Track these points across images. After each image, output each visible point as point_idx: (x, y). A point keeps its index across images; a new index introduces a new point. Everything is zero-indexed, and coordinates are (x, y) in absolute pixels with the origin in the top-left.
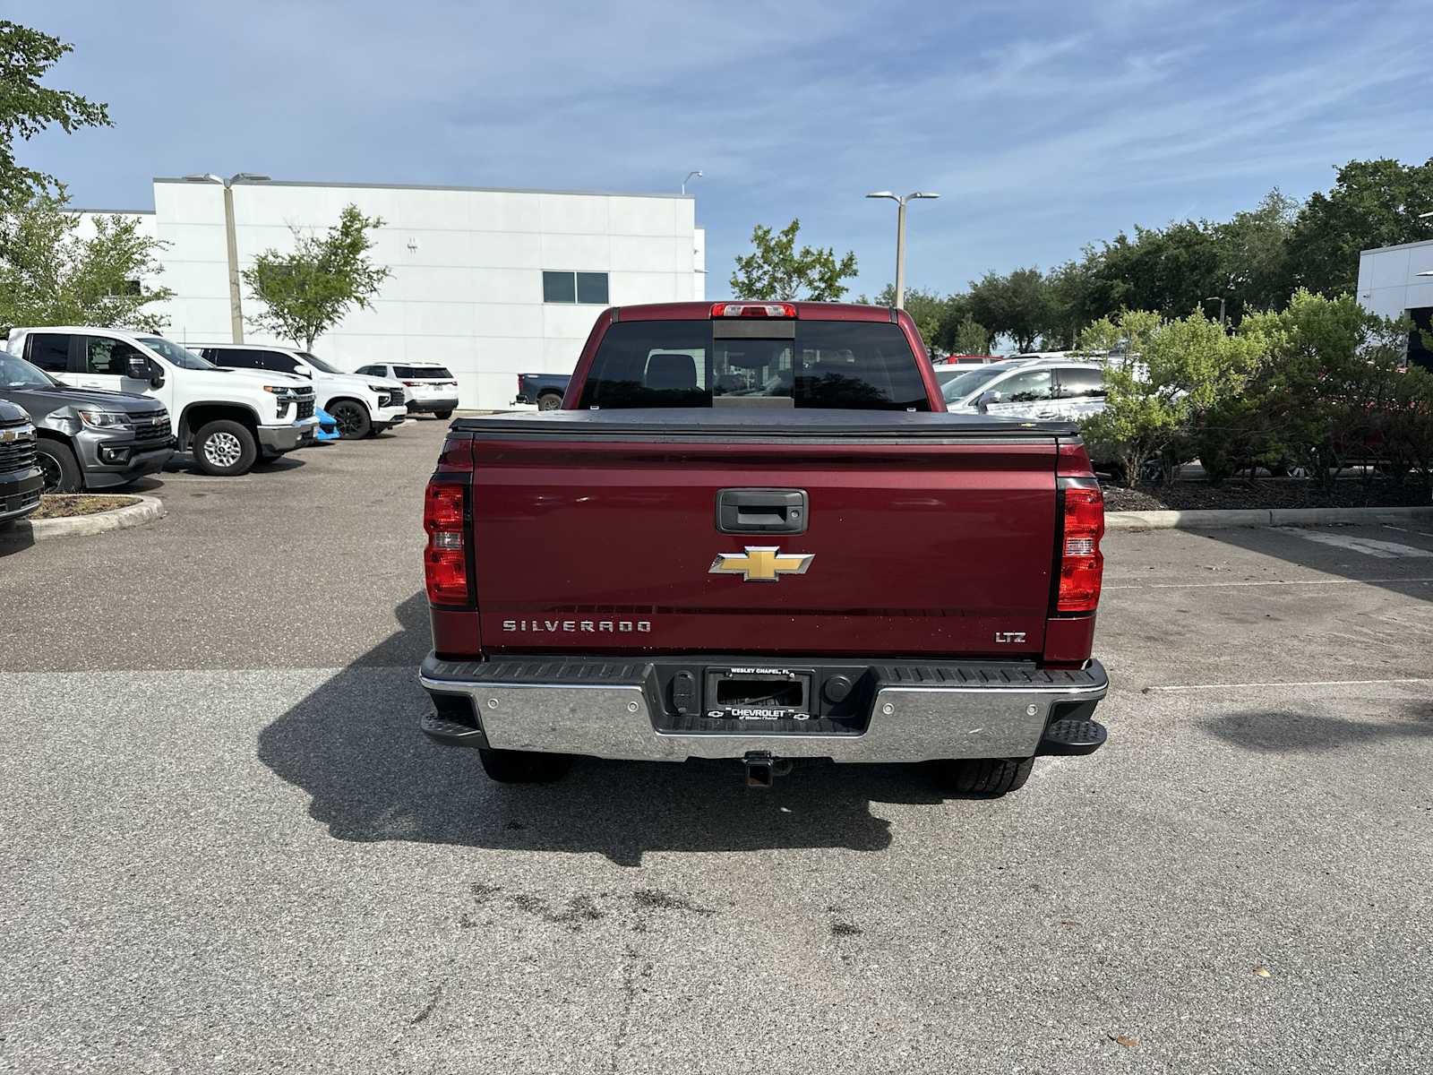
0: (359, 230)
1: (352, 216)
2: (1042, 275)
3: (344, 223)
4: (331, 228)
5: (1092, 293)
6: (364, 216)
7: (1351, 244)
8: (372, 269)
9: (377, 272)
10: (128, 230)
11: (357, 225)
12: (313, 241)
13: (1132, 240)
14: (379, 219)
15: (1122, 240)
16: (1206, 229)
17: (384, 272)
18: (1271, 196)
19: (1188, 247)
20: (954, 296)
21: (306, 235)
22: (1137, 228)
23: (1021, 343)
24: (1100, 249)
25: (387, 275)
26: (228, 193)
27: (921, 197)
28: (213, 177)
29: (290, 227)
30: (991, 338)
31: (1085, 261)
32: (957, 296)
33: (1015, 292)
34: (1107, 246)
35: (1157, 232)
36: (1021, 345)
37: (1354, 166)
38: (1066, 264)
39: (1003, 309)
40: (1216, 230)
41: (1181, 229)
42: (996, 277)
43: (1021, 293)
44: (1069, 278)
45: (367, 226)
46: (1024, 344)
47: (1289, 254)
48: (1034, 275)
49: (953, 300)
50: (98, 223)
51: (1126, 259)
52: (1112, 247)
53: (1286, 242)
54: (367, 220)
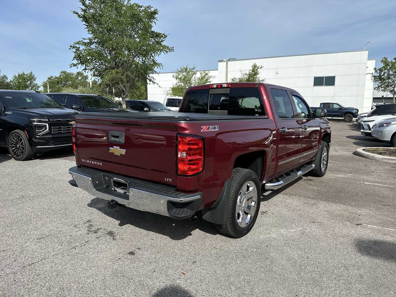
0: (257, 70)
1: (255, 66)
3: (253, 68)
4: (249, 70)
6: (258, 66)
8: (260, 80)
9: (262, 81)
10: (206, 74)
11: (256, 68)
12: (245, 74)
14: (261, 66)
17: (263, 80)
21: (244, 72)
25: (264, 81)
26: (227, 64)
28: (224, 60)
29: (240, 71)
45: (259, 68)
50: (201, 74)
54: (259, 67)
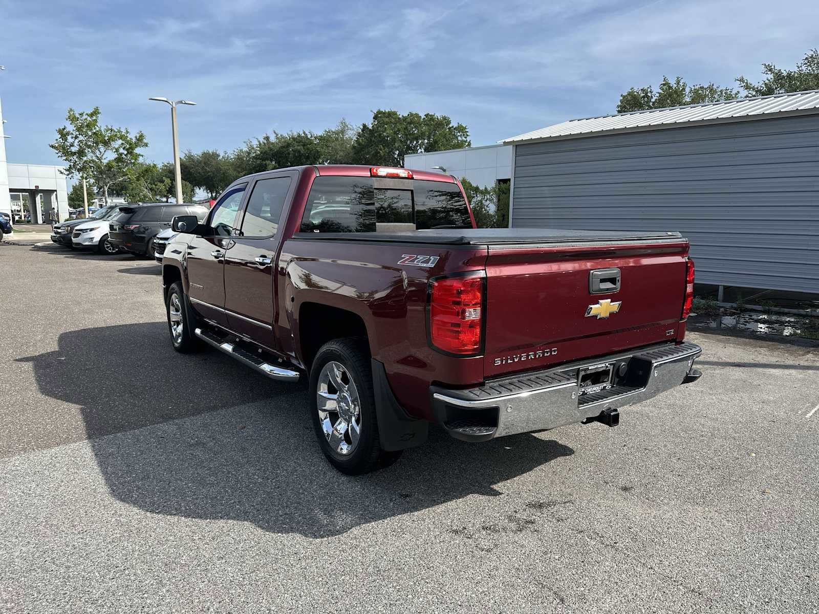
2: (220, 154)
5: (255, 167)
7: (383, 150)
13: (273, 139)
15: (267, 138)
16: (311, 137)
18: (342, 123)
19: (304, 145)
20: (166, 164)
22: (275, 132)
23: (212, 194)
24: (255, 143)
27: (185, 103)
30: (193, 190)
31: (247, 149)
32: (168, 164)
33: (205, 163)
34: (259, 142)
35: (287, 136)
36: (212, 195)
37: (379, 112)
38: (237, 149)
39: (199, 173)
40: (316, 138)
41: (299, 136)
42: (192, 154)
43: (209, 165)
44: (239, 158)
46: (214, 195)
47: (355, 154)
48: (215, 155)
49: (166, 166)
51: (271, 150)
52: (261, 142)
53: (354, 147)
